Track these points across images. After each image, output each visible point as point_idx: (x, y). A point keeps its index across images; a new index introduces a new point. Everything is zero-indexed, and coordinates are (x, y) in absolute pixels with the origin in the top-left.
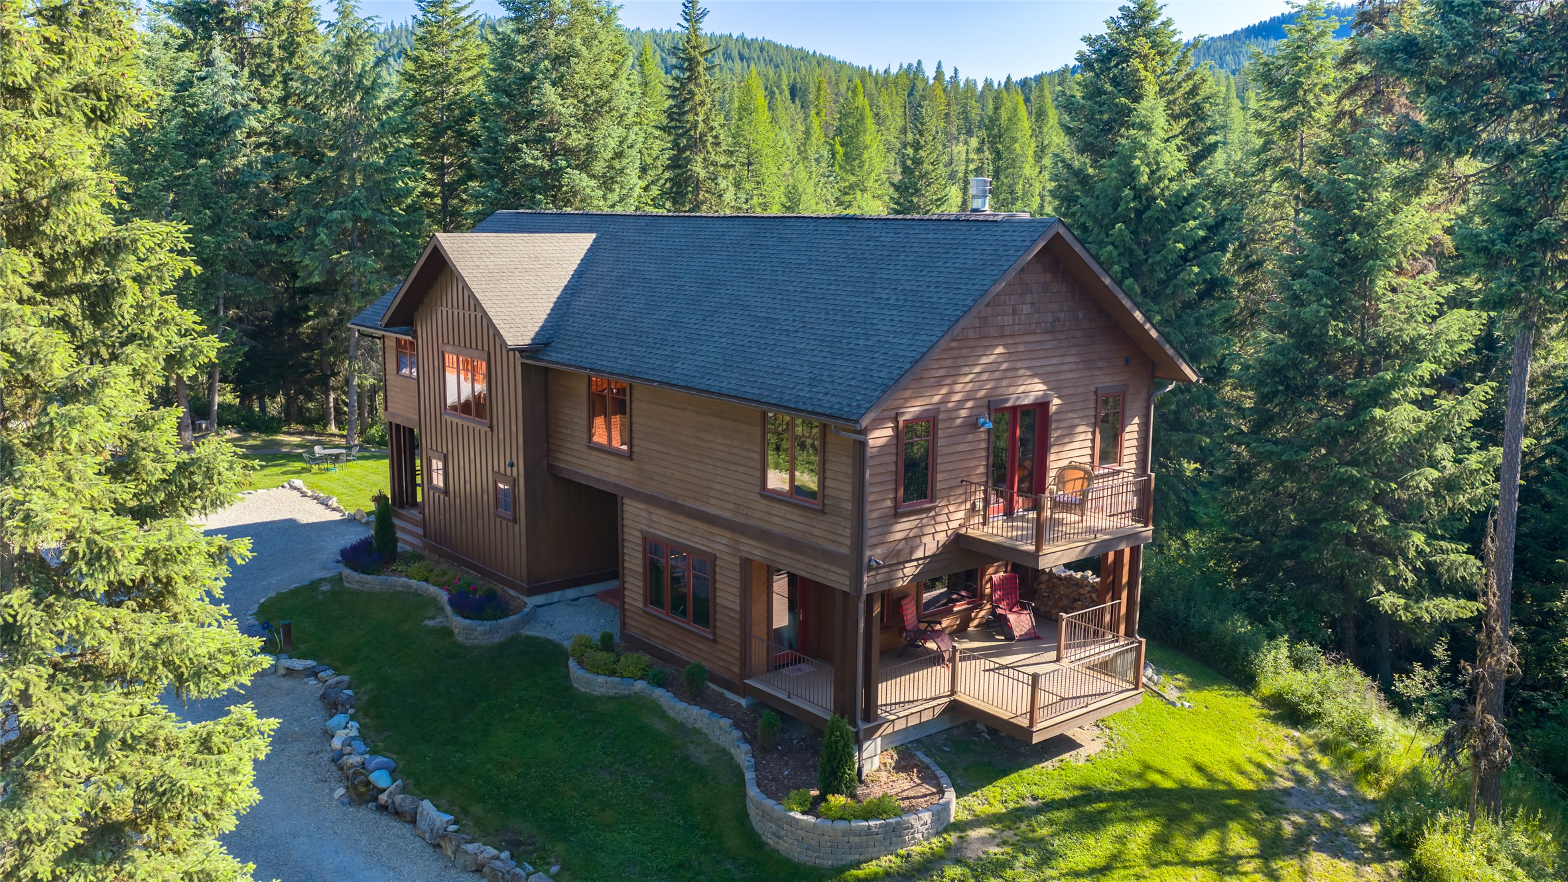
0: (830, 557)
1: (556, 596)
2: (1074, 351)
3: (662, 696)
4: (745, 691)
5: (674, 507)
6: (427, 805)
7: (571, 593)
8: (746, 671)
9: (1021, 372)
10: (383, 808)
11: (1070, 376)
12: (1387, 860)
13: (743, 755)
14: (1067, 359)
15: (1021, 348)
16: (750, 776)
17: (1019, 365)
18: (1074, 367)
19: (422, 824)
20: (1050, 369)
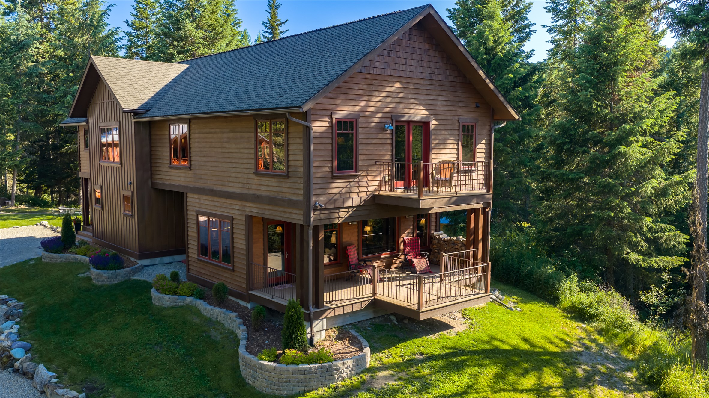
0: (292, 204)
1: (157, 260)
2: (444, 93)
3: (201, 305)
4: (249, 298)
5: (213, 193)
6: (41, 368)
7: (167, 259)
8: (251, 286)
9: (412, 101)
10: (16, 371)
11: (442, 108)
12: (643, 391)
13: (241, 332)
14: (440, 98)
15: (411, 86)
16: (243, 343)
17: (410, 96)
18: (445, 103)
19: (37, 379)
20: (429, 102)
